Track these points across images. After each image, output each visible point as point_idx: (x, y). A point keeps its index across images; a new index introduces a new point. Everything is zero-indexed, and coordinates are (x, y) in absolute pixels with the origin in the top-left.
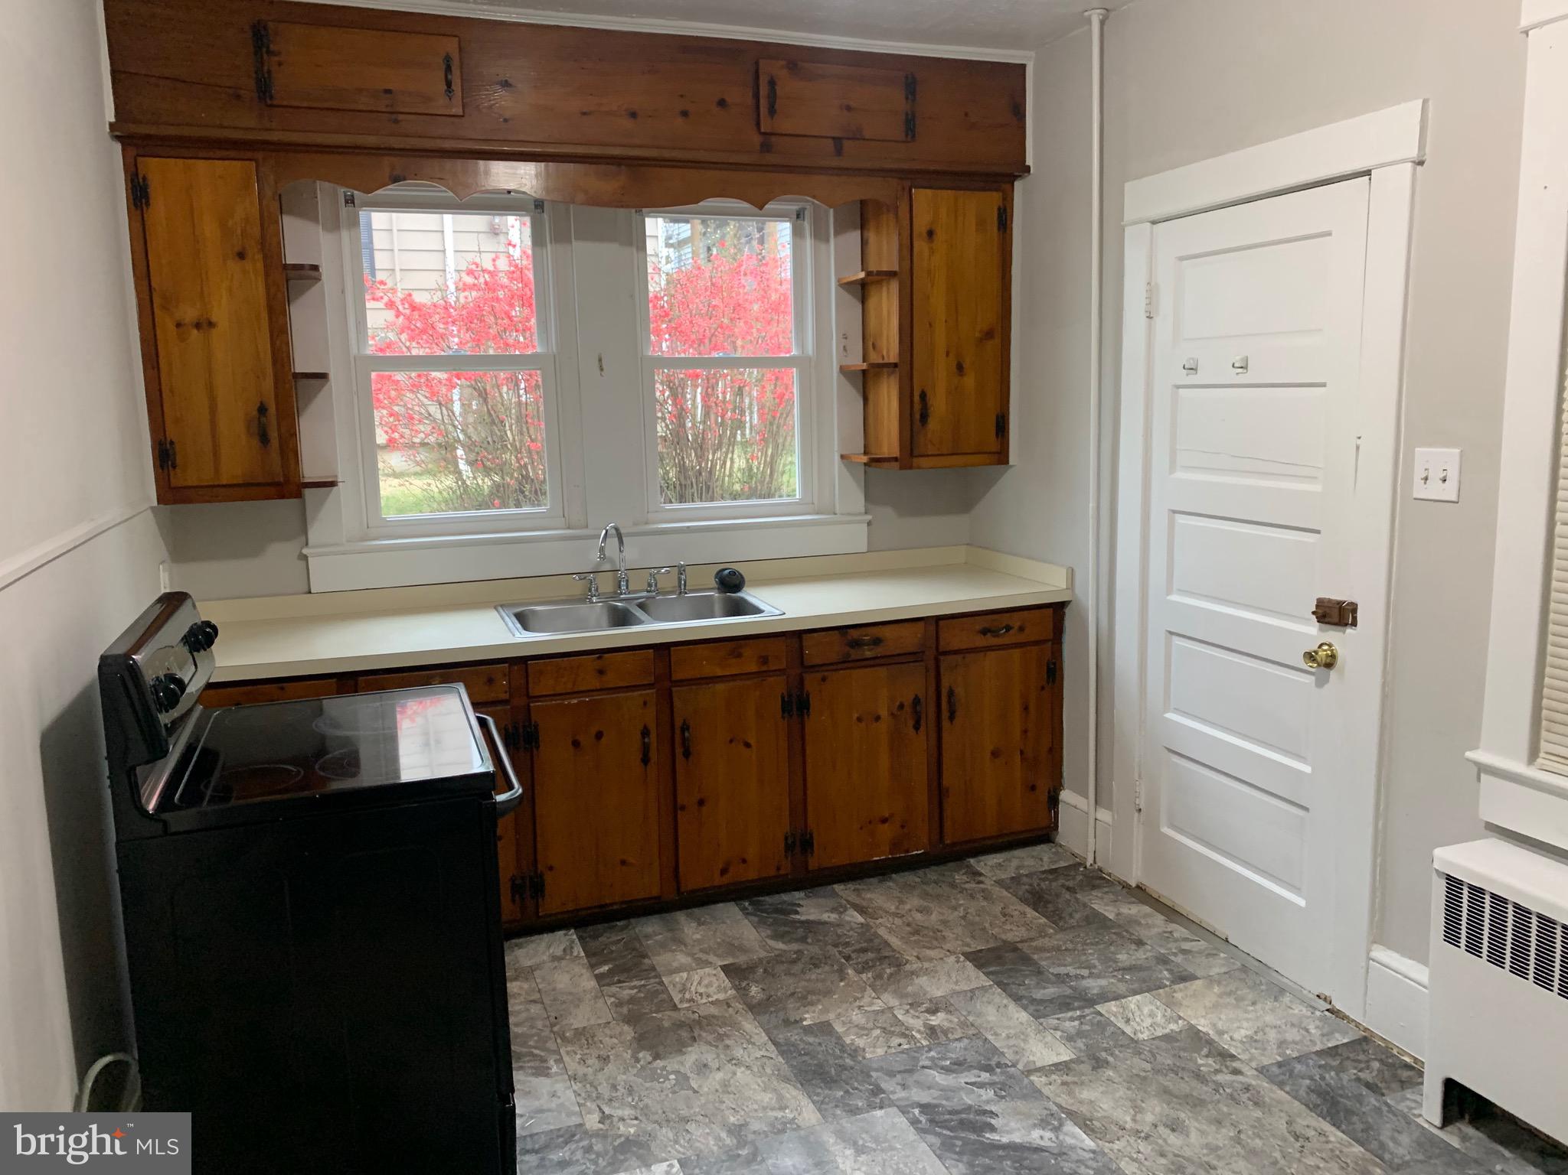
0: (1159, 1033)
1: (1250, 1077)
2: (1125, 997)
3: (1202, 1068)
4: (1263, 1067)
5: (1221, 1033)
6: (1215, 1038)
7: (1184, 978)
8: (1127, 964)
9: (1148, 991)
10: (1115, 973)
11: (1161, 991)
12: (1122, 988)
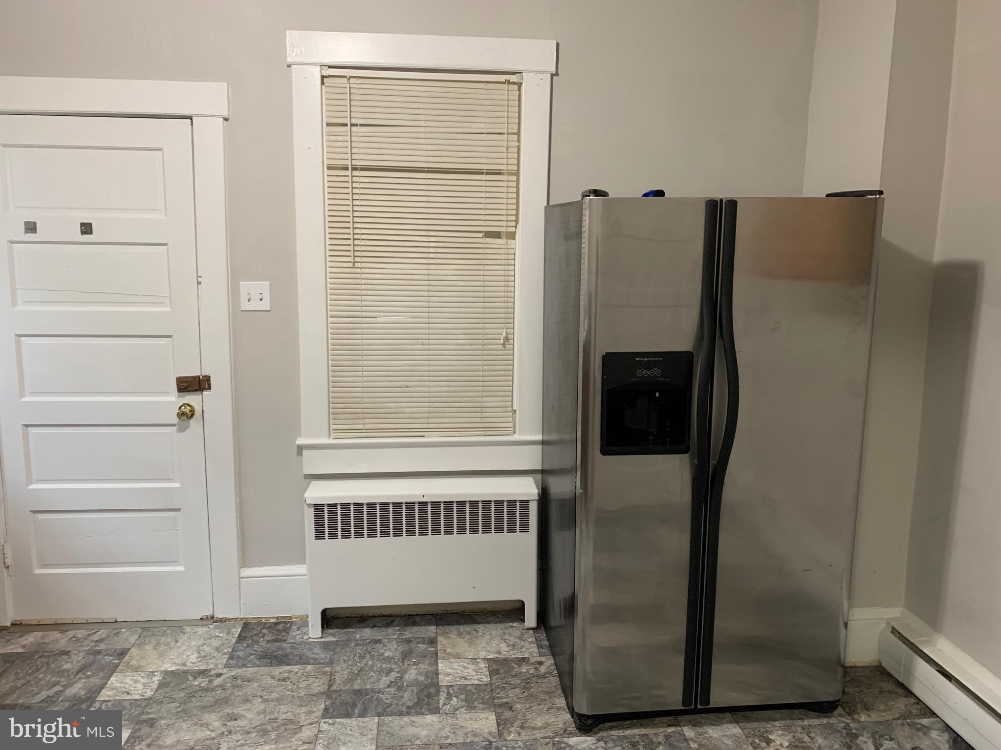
0: (155, 686)
1: (228, 673)
2: (106, 683)
3: (202, 685)
4: (226, 665)
5: (184, 664)
6: (184, 668)
7: (123, 653)
8: (77, 667)
9: (114, 671)
10: (78, 677)
11: (120, 667)
12: (95, 681)
